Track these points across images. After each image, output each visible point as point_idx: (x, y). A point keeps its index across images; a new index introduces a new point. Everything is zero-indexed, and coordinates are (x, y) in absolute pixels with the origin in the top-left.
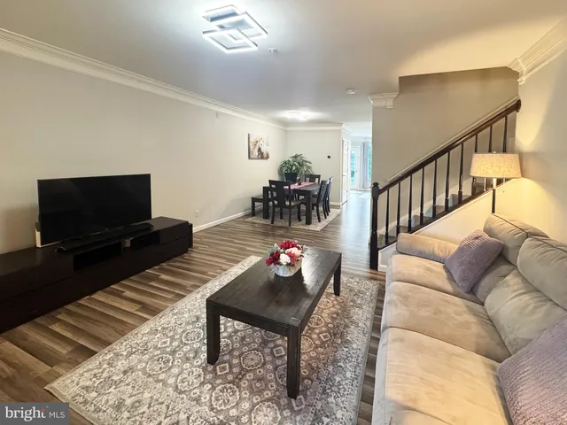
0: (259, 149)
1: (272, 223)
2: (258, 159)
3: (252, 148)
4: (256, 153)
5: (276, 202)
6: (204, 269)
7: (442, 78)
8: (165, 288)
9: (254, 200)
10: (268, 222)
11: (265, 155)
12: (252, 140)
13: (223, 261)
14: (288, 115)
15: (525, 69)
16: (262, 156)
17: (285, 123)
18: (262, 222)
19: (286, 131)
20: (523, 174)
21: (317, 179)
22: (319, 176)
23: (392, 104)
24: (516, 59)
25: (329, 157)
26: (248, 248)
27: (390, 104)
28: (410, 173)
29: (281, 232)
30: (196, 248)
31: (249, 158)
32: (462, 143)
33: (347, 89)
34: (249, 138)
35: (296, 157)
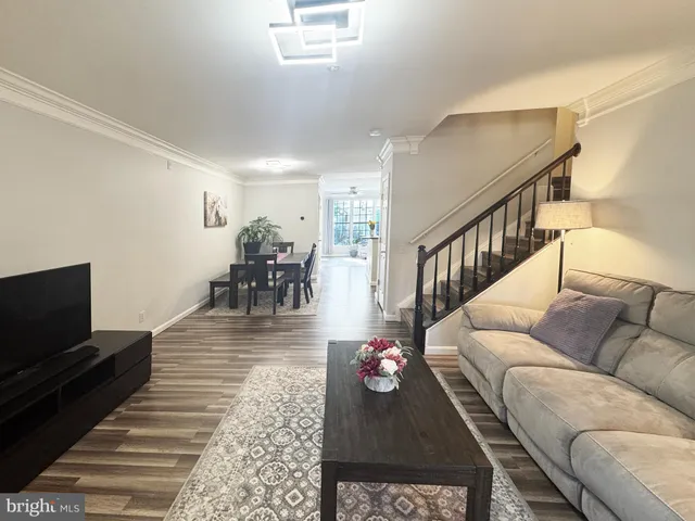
0: (217, 213)
1: (248, 313)
2: (216, 226)
3: (209, 212)
4: (212, 219)
5: (254, 284)
6: (198, 402)
7: (473, 119)
8: (151, 451)
9: (213, 284)
10: (240, 312)
11: (223, 221)
12: (209, 200)
13: (218, 383)
14: (260, 164)
15: (588, 110)
16: (220, 223)
17: (245, 177)
18: (231, 314)
19: (244, 187)
20: (595, 224)
21: (289, 249)
22: (291, 244)
23: (416, 149)
24: (582, 99)
25: (302, 218)
26: (241, 356)
27: (415, 148)
28: (462, 232)
29: (269, 324)
30: (158, 370)
31: (205, 225)
32: (520, 193)
33: (371, 131)
34: (205, 199)
35: (259, 220)
